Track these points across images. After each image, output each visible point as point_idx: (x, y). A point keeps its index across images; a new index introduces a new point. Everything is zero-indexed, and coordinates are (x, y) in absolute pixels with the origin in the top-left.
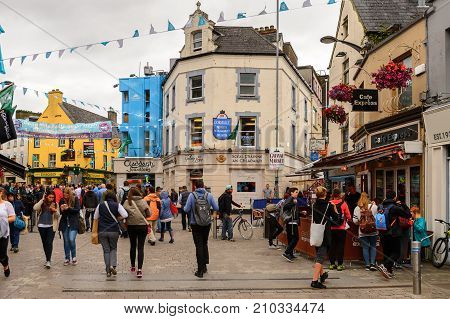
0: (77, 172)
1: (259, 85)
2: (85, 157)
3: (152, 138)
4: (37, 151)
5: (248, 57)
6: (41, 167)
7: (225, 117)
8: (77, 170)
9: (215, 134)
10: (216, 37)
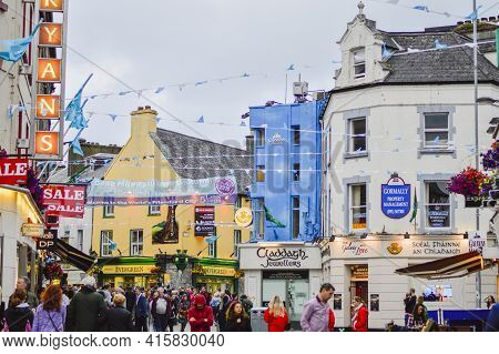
0: (181, 265)
1: (454, 130)
2: (197, 234)
3: (303, 209)
4: (108, 224)
5: (435, 88)
6: (115, 254)
7: (400, 183)
8: (182, 261)
9: (384, 209)
10: (388, 54)
